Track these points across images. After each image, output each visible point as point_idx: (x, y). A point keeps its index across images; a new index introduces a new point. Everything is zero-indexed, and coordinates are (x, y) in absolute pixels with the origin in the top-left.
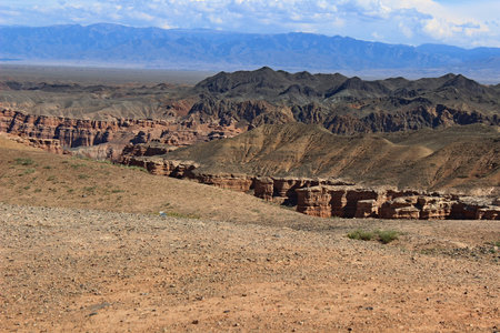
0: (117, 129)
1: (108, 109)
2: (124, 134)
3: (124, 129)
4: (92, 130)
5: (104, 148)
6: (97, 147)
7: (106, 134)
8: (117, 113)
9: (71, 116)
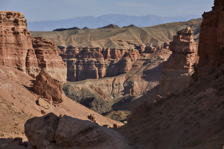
0: (137, 56)
1: (124, 34)
2: (147, 62)
3: (147, 55)
4: (103, 61)
5: (121, 80)
6: (110, 80)
7: (123, 63)
8: (135, 39)
9: (75, 44)
